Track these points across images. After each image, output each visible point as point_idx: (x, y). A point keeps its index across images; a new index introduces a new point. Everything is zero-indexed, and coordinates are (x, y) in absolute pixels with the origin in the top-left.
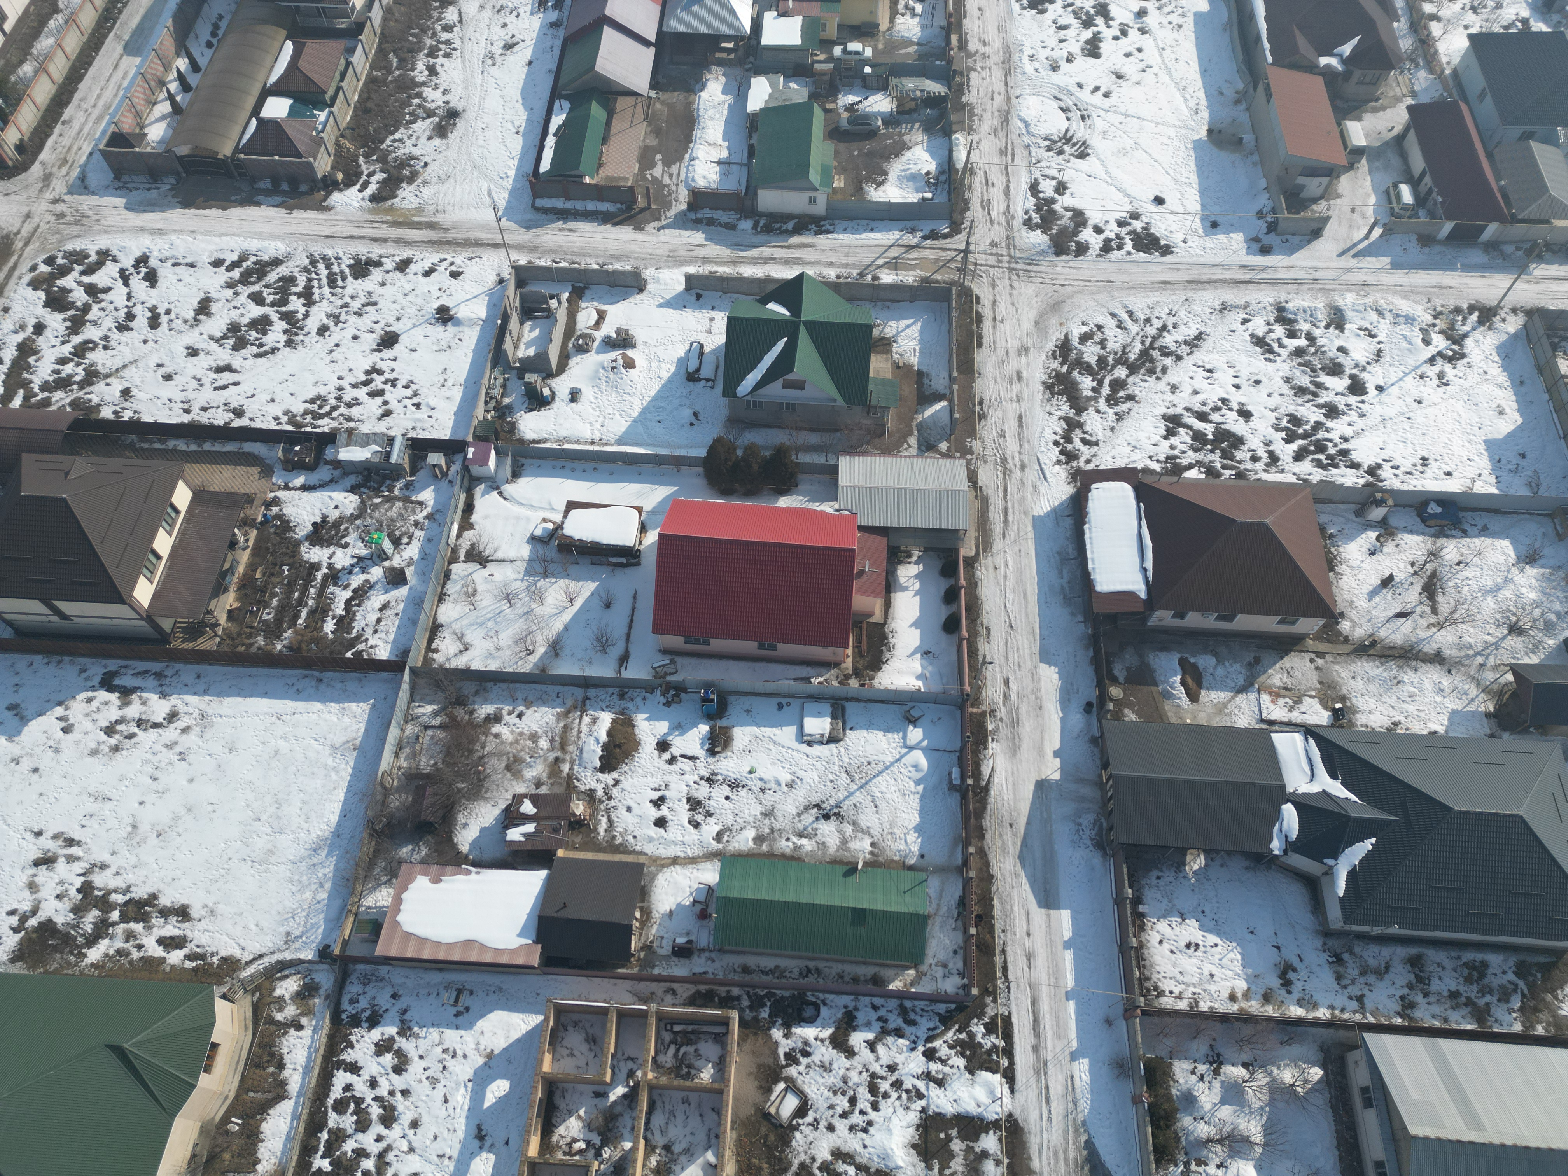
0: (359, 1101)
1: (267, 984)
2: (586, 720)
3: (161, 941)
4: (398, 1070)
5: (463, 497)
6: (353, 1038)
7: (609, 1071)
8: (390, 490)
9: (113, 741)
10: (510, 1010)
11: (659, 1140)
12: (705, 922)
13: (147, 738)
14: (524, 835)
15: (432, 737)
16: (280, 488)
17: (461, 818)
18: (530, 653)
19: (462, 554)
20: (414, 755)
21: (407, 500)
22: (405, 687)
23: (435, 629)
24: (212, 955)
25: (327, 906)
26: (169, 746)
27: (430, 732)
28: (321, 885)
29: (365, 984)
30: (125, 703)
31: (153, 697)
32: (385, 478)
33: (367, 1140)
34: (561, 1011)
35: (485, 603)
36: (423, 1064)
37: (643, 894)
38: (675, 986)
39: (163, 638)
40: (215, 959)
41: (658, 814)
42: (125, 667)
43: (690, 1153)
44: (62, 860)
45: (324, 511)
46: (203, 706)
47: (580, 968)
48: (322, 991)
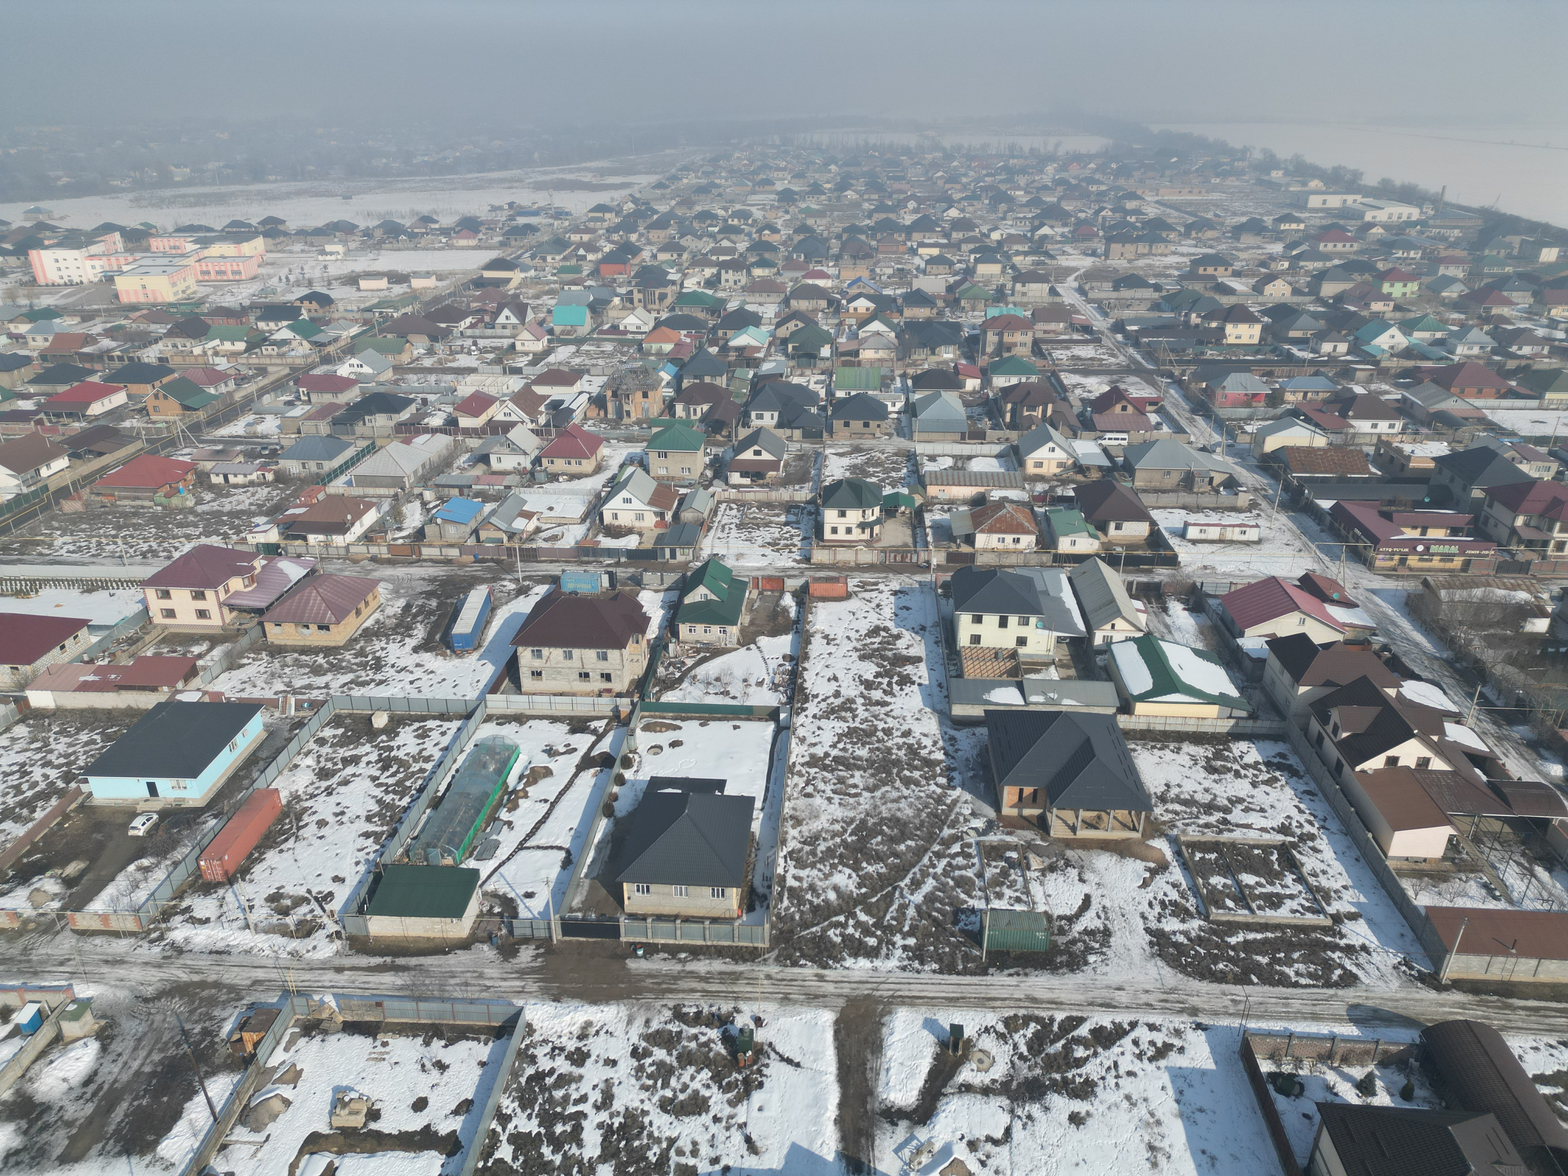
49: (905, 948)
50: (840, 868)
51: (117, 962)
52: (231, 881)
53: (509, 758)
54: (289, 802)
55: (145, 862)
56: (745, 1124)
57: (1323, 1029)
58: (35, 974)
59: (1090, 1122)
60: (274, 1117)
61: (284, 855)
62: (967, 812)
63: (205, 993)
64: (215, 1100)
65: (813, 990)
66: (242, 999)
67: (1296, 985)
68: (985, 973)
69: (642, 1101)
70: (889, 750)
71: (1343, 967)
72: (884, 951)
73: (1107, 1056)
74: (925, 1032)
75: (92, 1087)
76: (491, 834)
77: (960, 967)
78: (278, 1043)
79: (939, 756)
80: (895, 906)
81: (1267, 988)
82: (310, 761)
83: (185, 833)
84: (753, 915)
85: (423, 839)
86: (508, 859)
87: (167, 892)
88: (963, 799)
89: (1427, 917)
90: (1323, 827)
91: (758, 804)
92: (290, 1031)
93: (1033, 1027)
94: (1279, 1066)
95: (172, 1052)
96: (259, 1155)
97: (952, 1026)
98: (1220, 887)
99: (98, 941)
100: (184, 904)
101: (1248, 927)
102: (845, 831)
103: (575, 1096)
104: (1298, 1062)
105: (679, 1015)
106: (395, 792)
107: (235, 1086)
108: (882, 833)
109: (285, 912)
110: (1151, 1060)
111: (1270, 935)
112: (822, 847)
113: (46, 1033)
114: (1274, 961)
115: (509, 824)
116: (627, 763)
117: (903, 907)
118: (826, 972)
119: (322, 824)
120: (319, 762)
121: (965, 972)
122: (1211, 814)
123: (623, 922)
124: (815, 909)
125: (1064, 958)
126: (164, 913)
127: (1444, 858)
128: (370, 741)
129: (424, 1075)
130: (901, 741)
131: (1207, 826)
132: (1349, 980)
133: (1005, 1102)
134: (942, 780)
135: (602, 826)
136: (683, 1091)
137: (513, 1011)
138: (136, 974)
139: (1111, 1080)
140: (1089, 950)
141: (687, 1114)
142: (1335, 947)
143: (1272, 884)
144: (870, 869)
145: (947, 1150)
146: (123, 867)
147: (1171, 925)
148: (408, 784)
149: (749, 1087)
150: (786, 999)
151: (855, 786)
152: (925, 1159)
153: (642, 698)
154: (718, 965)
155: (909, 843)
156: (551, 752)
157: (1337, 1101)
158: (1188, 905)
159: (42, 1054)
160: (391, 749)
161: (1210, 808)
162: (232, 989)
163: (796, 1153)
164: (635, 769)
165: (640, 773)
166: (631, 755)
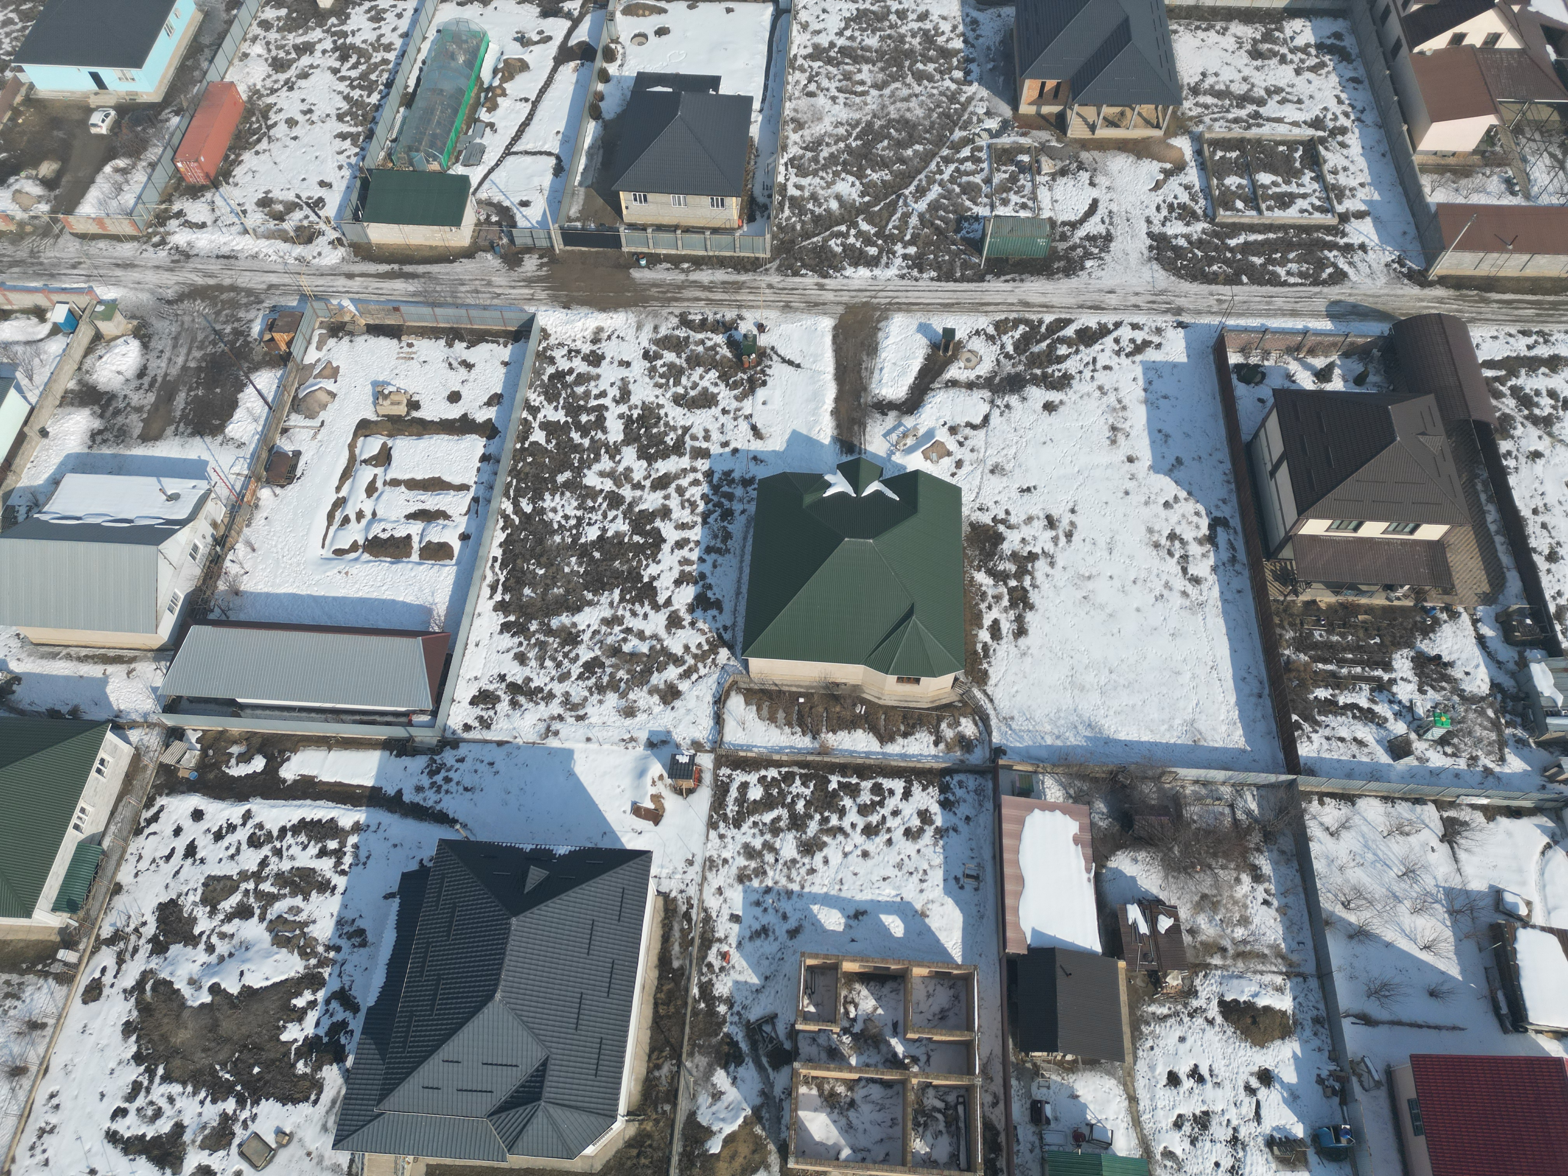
0: (881, 804)
1: (969, 710)
2: (1279, 980)
3: (996, 622)
4: (908, 833)
5: (1528, 804)
6: (931, 789)
7: (915, 1036)
8: (1508, 724)
9: (1163, 541)
10: (965, 929)
11: (859, 1094)
12: (1070, 1139)
13: (1172, 566)
14: (1135, 924)
15: (1222, 814)
16: (1471, 615)
17: (1142, 855)
18: (1346, 905)
19: (1452, 813)
20: (1199, 799)
21: (1502, 743)
22: (1272, 778)
23: (1349, 798)
24: (989, 662)
25: (1040, 746)
26: (1167, 585)
27: (1227, 811)
28: (1058, 737)
29: (975, 791)
30: (1200, 542)
31: (1211, 561)
32: (1524, 716)
33: (852, 816)
34: (966, 980)
35: (1395, 847)
36: (913, 854)
37: (1092, 1063)
38: (1001, 1105)
39: (1271, 554)
40: (985, 666)
41: (1183, 1077)
42: (1236, 532)
43: (848, 1129)
44: (1054, 533)
45: (1459, 663)
46: (1211, 602)
47: (1009, 997)
48: (967, 756)
49: (905, 257)
50: (843, 175)
51: (128, 265)
52: (215, 185)
53: (478, 48)
54: (250, 98)
55: (121, 163)
56: (751, 415)
57: (1299, 324)
58: (52, 276)
59: (1061, 409)
60: (324, 407)
61: (262, 157)
62: (981, 111)
63: (225, 296)
64: (265, 392)
65: (813, 299)
66: (262, 302)
67: (1285, 284)
68: (982, 279)
69: (657, 397)
70: (902, 38)
71: (1335, 265)
72: (884, 260)
73: (1087, 354)
74: (919, 336)
75: (146, 380)
76: (474, 136)
77: (958, 274)
78: (309, 343)
79: (957, 44)
80: (898, 215)
81: (1255, 288)
82: (258, 49)
83: (151, 131)
84: (754, 225)
85: (403, 141)
86: (497, 165)
87: (152, 196)
88: (979, 96)
89: (1436, 212)
90: (1358, 119)
91: (756, 105)
92: (317, 333)
93: (1022, 329)
94: (1247, 358)
95: (210, 349)
96: (319, 437)
97: (945, 330)
98: (1233, 188)
99: (102, 244)
100: (176, 207)
101: (1252, 228)
102: (850, 135)
103: (595, 392)
104: (1266, 354)
105: (685, 322)
106: (361, 87)
107: (280, 380)
108: (889, 136)
109: (280, 217)
110: (1127, 355)
111: (1271, 236)
112: (825, 153)
113: (84, 334)
114: (1270, 261)
115: (491, 125)
116: (610, 56)
117: (906, 216)
118: (826, 281)
119: (291, 123)
120: (269, 51)
121: (963, 279)
122: (1243, 107)
123: (623, 232)
124: (817, 219)
125: (1062, 264)
126: (157, 216)
127: (1475, 152)
128: (320, 25)
129: (453, 373)
130: (915, 26)
131: (1236, 121)
132: (1339, 277)
133: (987, 394)
134: (958, 74)
135: (591, 130)
136: (693, 388)
137: (526, 317)
138: (151, 278)
139: (1087, 374)
140: (1088, 255)
141: (699, 407)
142: (1332, 246)
143: (1288, 182)
144: (875, 176)
145: (930, 434)
146: (99, 169)
147: (1175, 228)
148: (373, 77)
149: (753, 385)
150: (787, 307)
151: (862, 83)
152: (910, 441)
154: (720, 275)
155: (918, 147)
156: (523, 40)
157: (1293, 387)
158: (1196, 208)
159: (89, 351)
160: (345, 35)
161: (1243, 100)
162: (249, 292)
163: (796, 438)
164: (619, 62)
165: (625, 68)
166: (613, 46)
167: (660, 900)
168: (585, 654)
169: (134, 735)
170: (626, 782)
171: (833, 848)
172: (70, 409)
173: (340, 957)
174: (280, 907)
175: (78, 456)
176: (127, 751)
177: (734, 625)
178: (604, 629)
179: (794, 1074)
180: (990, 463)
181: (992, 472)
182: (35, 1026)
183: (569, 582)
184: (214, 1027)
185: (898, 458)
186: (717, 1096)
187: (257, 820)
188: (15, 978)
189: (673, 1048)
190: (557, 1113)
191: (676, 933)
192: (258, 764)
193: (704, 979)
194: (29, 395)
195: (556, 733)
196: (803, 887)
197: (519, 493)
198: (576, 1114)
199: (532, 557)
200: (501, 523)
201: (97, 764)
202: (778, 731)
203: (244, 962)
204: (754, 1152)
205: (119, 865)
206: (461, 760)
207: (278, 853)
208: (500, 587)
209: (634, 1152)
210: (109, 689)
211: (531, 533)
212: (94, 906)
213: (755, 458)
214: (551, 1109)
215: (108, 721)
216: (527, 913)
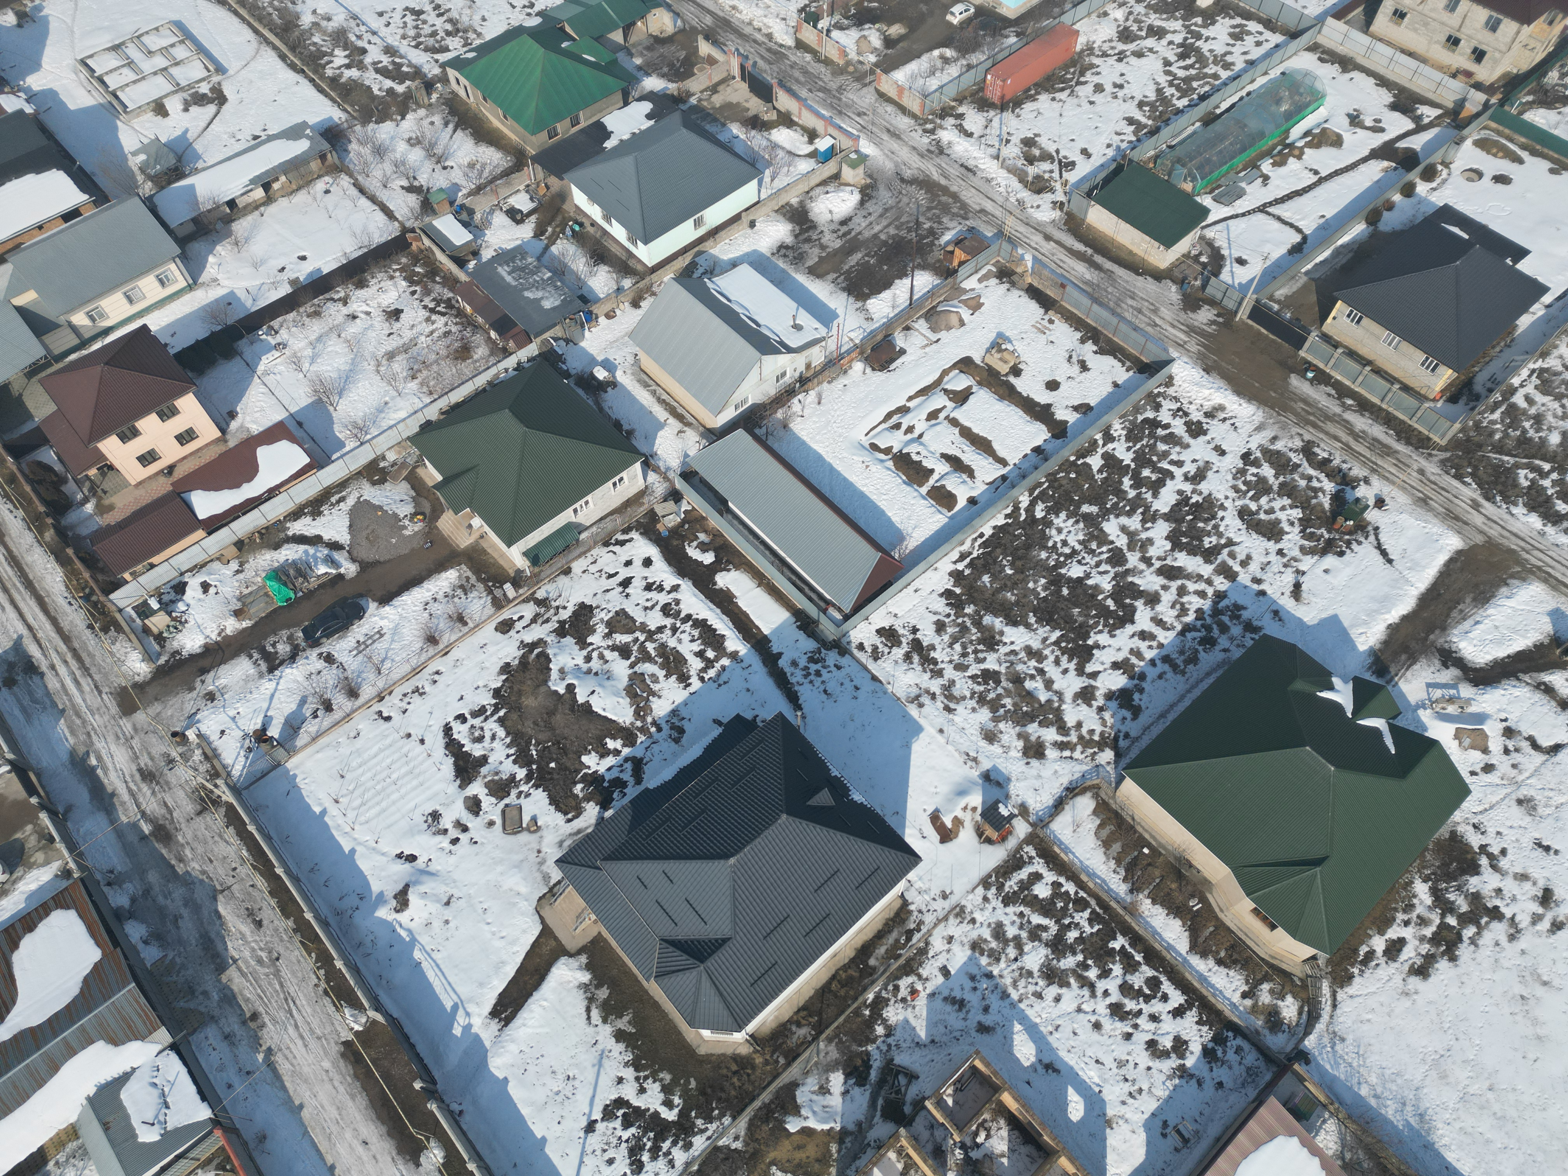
0: (1147, 999)
1: (1304, 995)
3: (1402, 941)
4: (1151, 1045)
6: (1205, 1028)
24: (1362, 971)
25: (1351, 1088)
28: (1376, 1096)
29: (1248, 1069)
33: (1112, 984)
36: (1142, 1066)
40: (1356, 971)
44: (1540, 910)
48: (1266, 1032)
51: (895, 135)
52: (1003, 108)
53: (1308, 105)
54: (1082, 51)
55: (949, 53)
56: (1304, 573)
58: (840, 113)
60: (949, 328)
61: (1055, 104)
63: (944, 199)
64: (916, 289)
65: (1458, 511)
66: (967, 219)
69: (1227, 498)
74: (1547, 619)
75: (844, 229)
76: (1242, 179)
78: (976, 272)
82: (1119, 14)
83: (988, 39)
84: (1451, 407)
85: (1178, 152)
86: (1243, 215)
87: (952, 91)
91: (1547, 299)
92: (988, 267)
95: (903, 233)
96: (927, 349)
99: (890, 108)
100: (961, 110)
103: (1174, 457)
105: (1307, 450)
106: (1178, 88)
107: (934, 287)
109: (1031, 160)
113: (830, 168)
115: (1266, 178)
118: (1486, 503)
119: (1099, 88)
120: (1127, 19)
123: (1313, 337)
124: (1524, 441)
126: (943, 109)
128: (1185, 18)
129: (1067, 365)
135: (1358, 230)
136: (1267, 512)
137: (1164, 357)
138: (904, 153)
141: (1259, 532)
145: (1481, 718)
146: (930, 49)
148: (1195, 84)
149: (1328, 548)
150: (1423, 502)
152: (1451, 709)
153: (1502, 103)
154: (1377, 431)
159: (824, 183)
160: (1198, 36)
162: (964, 206)
163: (1333, 624)
164: (1434, 185)
165: (1436, 193)
166: (1440, 167)
167: (899, 902)
168: (992, 663)
169: (652, 477)
170: (944, 789)
171: (1072, 995)
172: (781, 218)
173: (657, 736)
174: (648, 668)
175: (762, 255)
176: (640, 484)
177: (1137, 739)
178: (1023, 654)
179: (895, 1136)
180: (1523, 792)
181: (1520, 802)
182: (461, 619)
183: (1025, 596)
184: (551, 713)
185: (1425, 716)
186: (824, 1090)
187: (678, 596)
188: (473, 579)
189: (820, 1021)
190: (706, 983)
191: (891, 939)
192: (708, 558)
193: (884, 994)
194: (763, 190)
195: (921, 706)
196: (1020, 1001)
197: (1042, 496)
198: (717, 999)
199: (1011, 555)
200: (1009, 511)
201: (616, 479)
202: (1104, 859)
203: (600, 685)
204: (818, 1160)
205: (579, 556)
206: (838, 667)
207: (674, 630)
208: (968, 560)
209: (734, 1067)
210: (661, 434)
211: (1026, 535)
212: (547, 571)
213: (1276, 613)
214: (704, 976)
215: (644, 455)
216: (797, 820)
